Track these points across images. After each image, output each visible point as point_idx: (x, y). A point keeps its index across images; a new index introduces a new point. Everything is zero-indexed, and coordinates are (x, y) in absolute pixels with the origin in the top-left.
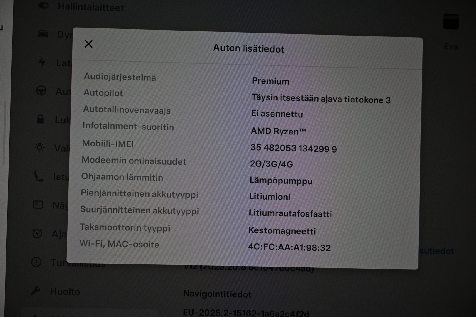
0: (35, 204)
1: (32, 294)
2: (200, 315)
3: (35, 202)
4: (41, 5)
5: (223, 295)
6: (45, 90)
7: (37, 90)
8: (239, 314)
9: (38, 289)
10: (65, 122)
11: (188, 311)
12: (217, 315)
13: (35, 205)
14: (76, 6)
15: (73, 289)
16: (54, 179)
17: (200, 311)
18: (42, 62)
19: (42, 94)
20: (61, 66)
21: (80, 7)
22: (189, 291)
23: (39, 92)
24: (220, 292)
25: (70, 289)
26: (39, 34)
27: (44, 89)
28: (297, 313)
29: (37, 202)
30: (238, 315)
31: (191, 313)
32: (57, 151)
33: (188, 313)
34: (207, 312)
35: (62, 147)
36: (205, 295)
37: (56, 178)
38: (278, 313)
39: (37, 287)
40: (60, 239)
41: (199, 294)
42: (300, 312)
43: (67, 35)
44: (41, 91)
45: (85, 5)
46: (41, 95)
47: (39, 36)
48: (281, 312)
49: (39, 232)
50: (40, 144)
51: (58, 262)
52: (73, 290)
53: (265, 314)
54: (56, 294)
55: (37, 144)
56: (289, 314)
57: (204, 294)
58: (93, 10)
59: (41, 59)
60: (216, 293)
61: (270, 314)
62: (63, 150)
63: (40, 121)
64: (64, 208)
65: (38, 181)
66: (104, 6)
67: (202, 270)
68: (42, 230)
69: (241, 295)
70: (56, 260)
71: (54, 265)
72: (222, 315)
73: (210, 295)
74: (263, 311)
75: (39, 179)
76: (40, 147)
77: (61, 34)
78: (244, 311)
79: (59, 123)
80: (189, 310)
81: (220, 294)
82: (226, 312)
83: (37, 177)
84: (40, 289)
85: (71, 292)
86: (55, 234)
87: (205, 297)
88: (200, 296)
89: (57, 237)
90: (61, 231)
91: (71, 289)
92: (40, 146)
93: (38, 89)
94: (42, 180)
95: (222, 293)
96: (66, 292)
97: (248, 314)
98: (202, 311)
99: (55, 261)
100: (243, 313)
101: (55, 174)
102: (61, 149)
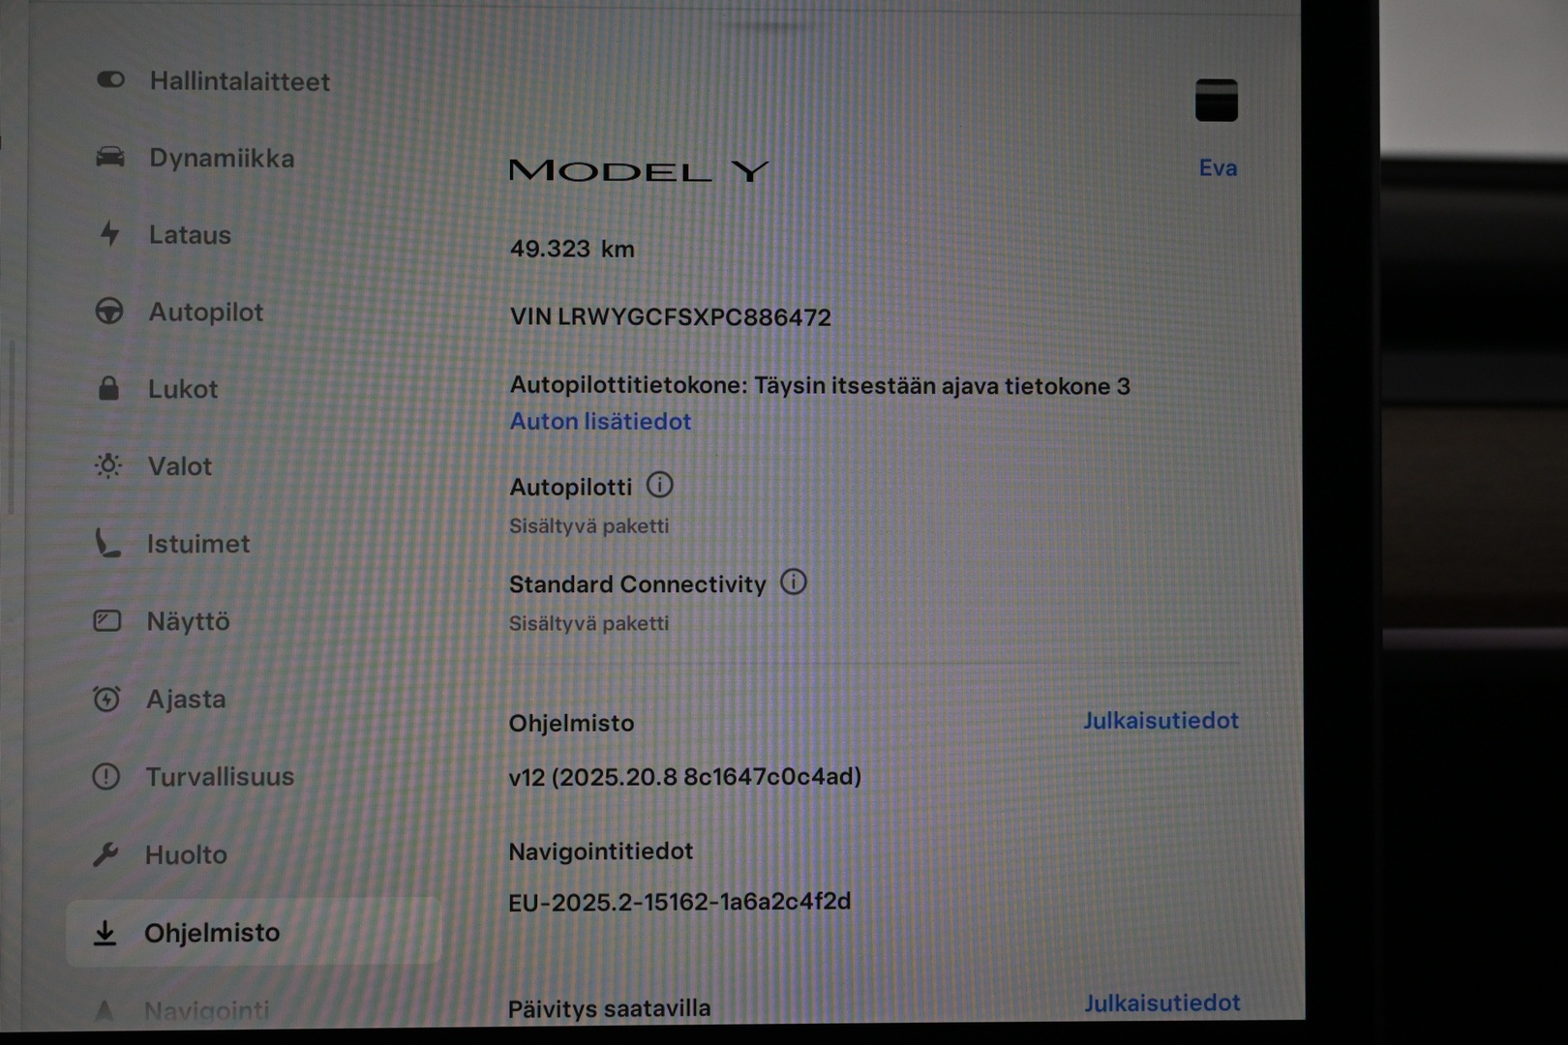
0: (98, 620)
1: (96, 864)
2: (556, 909)
3: (98, 614)
4: (105, 79)
5: (617, 853)
6: (120, 310)
7: (98, 310)
8: (661, 905)
9: (112, 849)
10: (175, 396)
11: (521, 900)
12: (600, 908)
13: (99, 622)
14: (200, 78)
15: (207, 848)
16: (150, 551)
17: (555, 898)
18: (110, 233)
19: (113, 319)
20: (160, 242)
21: (211, 82)
22: (522, 845)
23: (103, 315)
24: (608, 847)
25: (199, 847)
26: (100, 157)
27: (117, 306)
28: (818, 898)
29: (104, 614)
30: (657, 907)
31: (530, 905)
32: (157, 473)
33: (521, 906)
34: (574, 901)
35: (169, 464)
36: (567, 855)
37: (155, 547)
38: (767, 899)
39: (110, 844)
40: (169, 711)
41: (551, 853)
42: (826, 896)
43: (176, 158)
44: (109, 311)
45: (224, 77)
46: (109, 321)
47: (99, 162)
48: (774, 896)
49: (111, 695)
50: (108, 456)
51: (164, 775)
52: (207, 851)
53: (730, 903)
54: (160, 862)
55: (100, 457)
56: (796, 900)
57: (566, 853)
58: (246, 88)
59: (108, 225)
60: (598, 850)
61: (746, 902)
62: (173, 471)
63: (109, 392)
64: (177, 628)
65: (107, 555)
66: (275, 78)
67: (557, 788)
68: (119, 690)
69: (665, 852)
70: (159, 769)
71: (153, 784)
72: (614, 909)
73: (580, 854)
74: (725, 896)
75: (107, 551)
76: (108, 465)
77: (159, 157)
78: (674, 896)
79: (159, 396)
80: (525, 896)
81: (609, 852)
82: (625, 899)
83: (102, 545)
84: (116, 850)
85: (203, 855)
86: (155, 699)
87: (567, 861)
88: (555, 858)
89: (162, 706)
90: (170, 691)
91: (203, 848)
92: (108, 462)
93: (102, 306)
94: (116, 554)
95: (613, 848)
96: (188, 857)
97: (687, 904)
98: (559, 899)
99: (156, 772)
100: (671, 902)
101: (151, 536)
102: (165, 467)
